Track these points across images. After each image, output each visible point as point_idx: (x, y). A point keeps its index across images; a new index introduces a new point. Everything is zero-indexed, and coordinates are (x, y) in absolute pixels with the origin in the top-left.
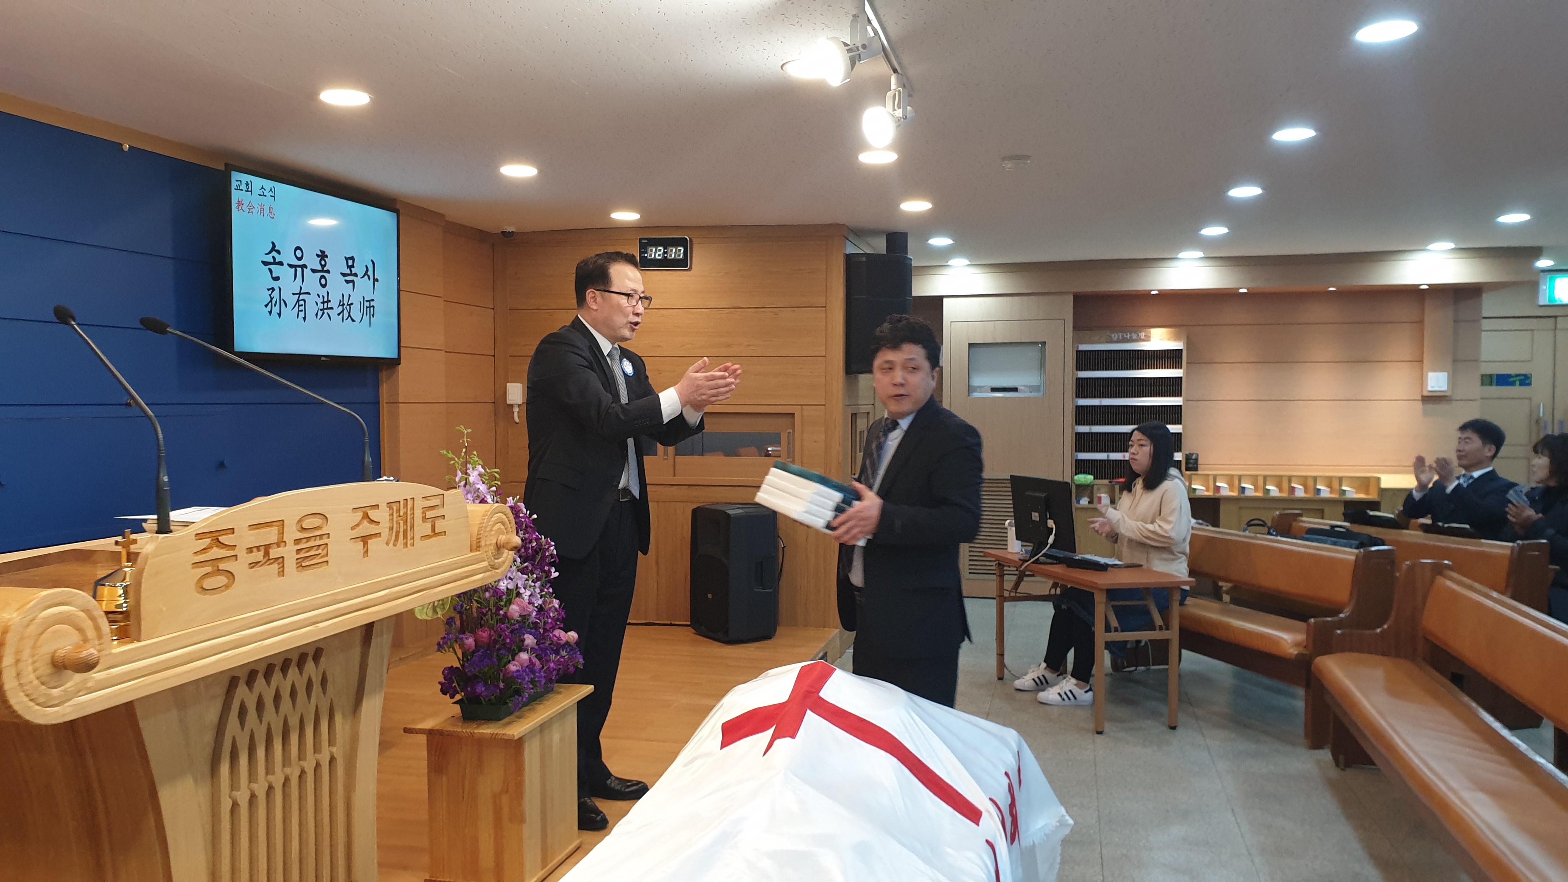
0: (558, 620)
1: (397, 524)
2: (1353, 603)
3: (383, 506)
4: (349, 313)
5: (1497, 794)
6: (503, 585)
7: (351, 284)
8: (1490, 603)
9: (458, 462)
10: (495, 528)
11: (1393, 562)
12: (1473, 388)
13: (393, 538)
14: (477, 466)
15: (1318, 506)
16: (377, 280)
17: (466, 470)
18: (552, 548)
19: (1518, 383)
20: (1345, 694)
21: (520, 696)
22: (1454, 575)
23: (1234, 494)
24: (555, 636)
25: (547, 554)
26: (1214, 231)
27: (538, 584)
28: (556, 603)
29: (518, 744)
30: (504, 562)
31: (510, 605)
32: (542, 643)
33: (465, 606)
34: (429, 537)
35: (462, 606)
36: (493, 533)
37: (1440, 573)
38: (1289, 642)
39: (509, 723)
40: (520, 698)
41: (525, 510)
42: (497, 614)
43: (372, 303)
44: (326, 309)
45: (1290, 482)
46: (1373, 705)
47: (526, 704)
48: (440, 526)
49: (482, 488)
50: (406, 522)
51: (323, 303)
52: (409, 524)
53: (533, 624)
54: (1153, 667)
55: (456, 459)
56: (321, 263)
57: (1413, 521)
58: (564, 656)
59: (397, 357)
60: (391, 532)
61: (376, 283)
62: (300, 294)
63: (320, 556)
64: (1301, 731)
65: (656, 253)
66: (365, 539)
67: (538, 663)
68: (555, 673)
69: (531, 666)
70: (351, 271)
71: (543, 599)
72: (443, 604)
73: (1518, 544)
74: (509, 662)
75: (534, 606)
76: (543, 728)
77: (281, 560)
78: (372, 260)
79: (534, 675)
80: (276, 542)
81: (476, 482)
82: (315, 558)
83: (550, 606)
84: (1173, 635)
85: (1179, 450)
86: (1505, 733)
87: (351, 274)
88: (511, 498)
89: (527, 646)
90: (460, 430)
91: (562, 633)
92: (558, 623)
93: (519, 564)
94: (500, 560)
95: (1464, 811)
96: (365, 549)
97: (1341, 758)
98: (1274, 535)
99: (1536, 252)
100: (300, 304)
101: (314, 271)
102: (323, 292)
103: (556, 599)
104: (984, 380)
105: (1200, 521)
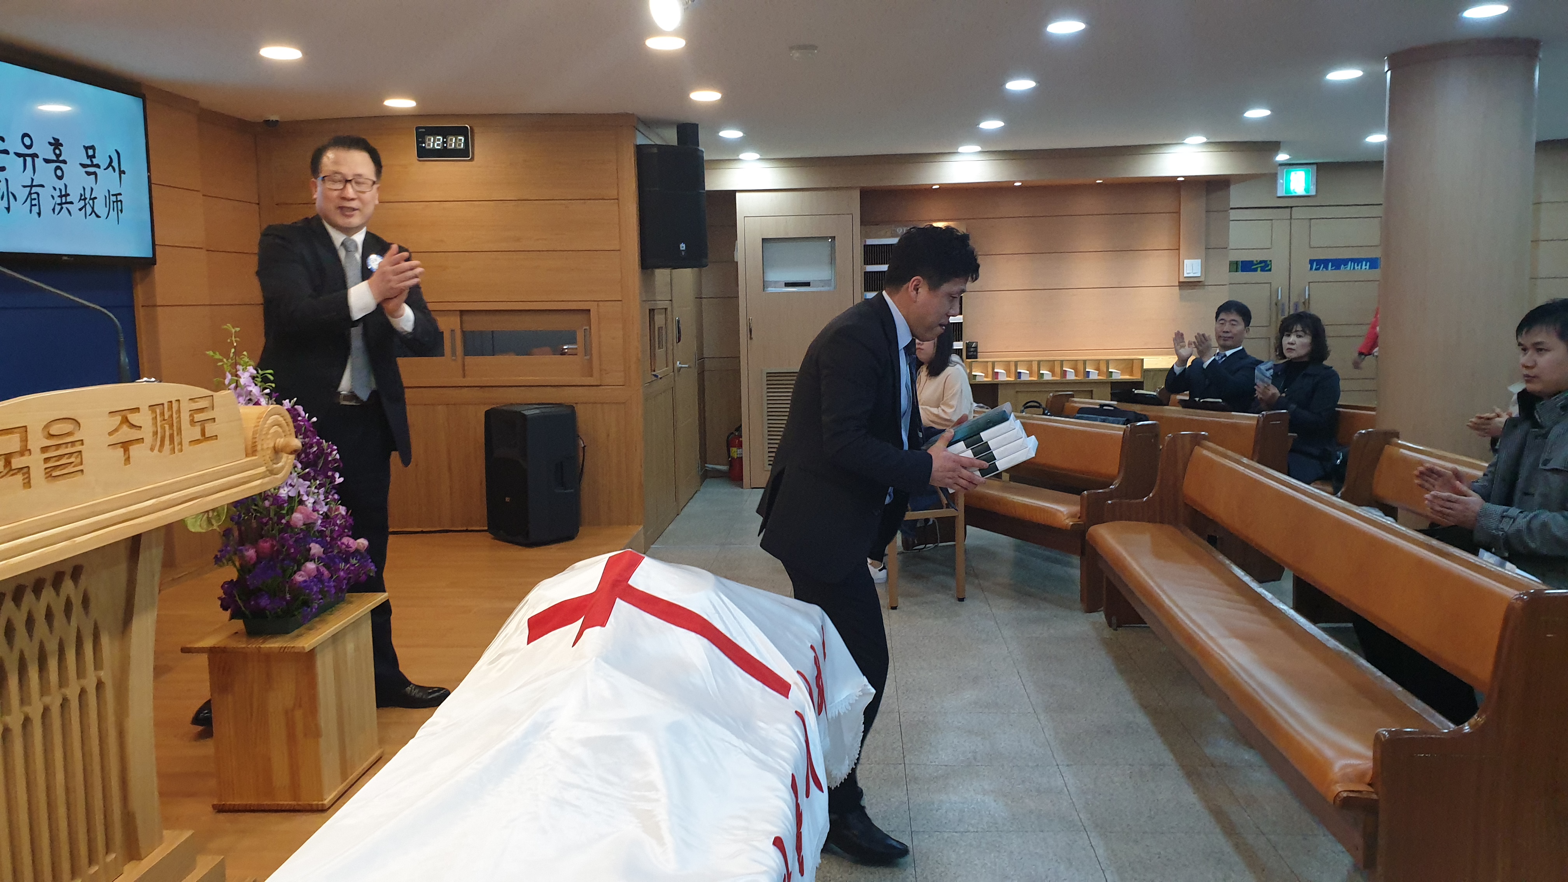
0: (346, 527)
1: (161, 428)
2: (1121, 475)
3: (144, 409)
4: (93, 208)
5: (1249, 639)
6: (284, 493)
7: (93, 176)
8: (1241, 468)
9: (226, 363)
10: (272, 431)
11: (1157, 436)
12: (1223, 274)
13: (158, 443)
14: (248, 367)
15: (1087, 387)
16: (124, 172)
17: (237, 371)
18: (335, 453)
19: (1259, 269)
20: (1118, 560)
21: (309, 607)
22: (1211, 444)
23: (1011, 379)
24: (343, 544)
25: (330, 459)
26: (991, 125)
27: (322, 490)
28: (342, 510)
29: (310, 656)
30: (283, 468)
31: (292, 513)
32: (330, 552)
33: (243, 516)
34: (197, 441)
35: (240, 516)
36: (269, 436)
37: (1199, 444)
38: (1065, 513)
39: (298, 636)
40: (309, 610)
41: (303, 413)
42: (280, 523)
43: (119, 198)
44: (65, 203)
45: (1062, 367)
46: (1143, 568)
47: (316, 615)
48: (210, 429)
49: (255, 390)
50: (172, 426)
51: (61, 196)
52: (175, 428)
53: (318, 533)
54: (941, 544)
55: (225, 360)
56: (55, 154)
57: (1172, 396)
58: (355, 564)
59: (151, 256)
60: (155, 437)
61: (122, 175)
62: (32, 186)
63: (73, 465)
64: (1077, 596)
65: (434, 143)
66: (126, 445)
67: (326, 573)
68: (345, 582)
69: (319, 576)
70: (92, 161)
71: (328, 506)
72: (218, 515)
73: (1263, 415)
74: (295, 573)
75: (319, 514)
76: (335, 638)
77: (25, 470)
78: (116, 150)
79: (323, 584)
80: (18, 449)
81: (247, 384)
82: (67, 467)
83: (336, 513)
84: (959, 512)
85: (959, 339)
86: (1254, 585)
87: (93, 165)
88: (287, 401)
89: (314, 555)
90: (227, 329)
91: (351, 541)
92: (346, 531)
93: (300, 470)
94: (280, 464)
95: (1222, 656)
96: (127, 456)
97: (1114, 620)
98: (1049, 415)
99: (1274, 146)
100: (33, 198)
101: (47, 161)
102: (60, 184)
103: (342, 505)
104: (778, 275)
105: (981, 405)
